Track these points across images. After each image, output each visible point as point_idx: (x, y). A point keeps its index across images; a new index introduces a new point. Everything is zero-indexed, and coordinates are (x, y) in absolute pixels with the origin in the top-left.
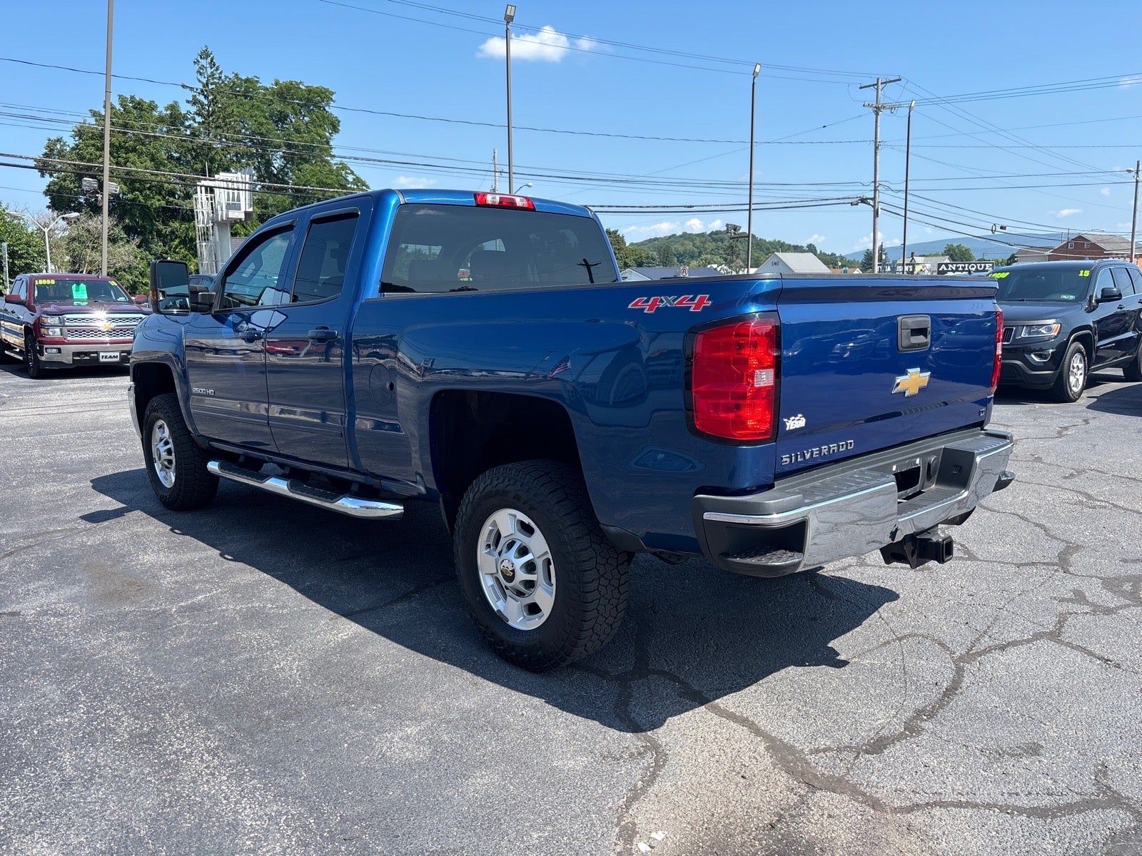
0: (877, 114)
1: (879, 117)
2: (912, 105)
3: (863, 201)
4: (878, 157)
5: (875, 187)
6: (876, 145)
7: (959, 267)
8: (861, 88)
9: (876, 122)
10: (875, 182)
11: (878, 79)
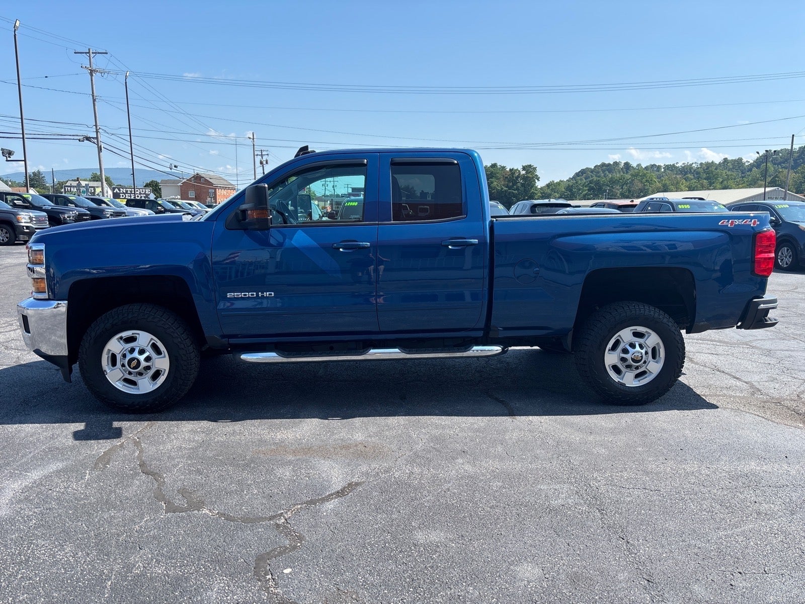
0: (92, 75)
1: (93, 77)
2: (127, 75)
3: (88, 139)
4: (96, 107)
5: (97, 130)
6: (93, 98)
7: (128, 191)
8: (75, 53)
9: (92, 81)
10: (96, 126)
11: (89, 49)
